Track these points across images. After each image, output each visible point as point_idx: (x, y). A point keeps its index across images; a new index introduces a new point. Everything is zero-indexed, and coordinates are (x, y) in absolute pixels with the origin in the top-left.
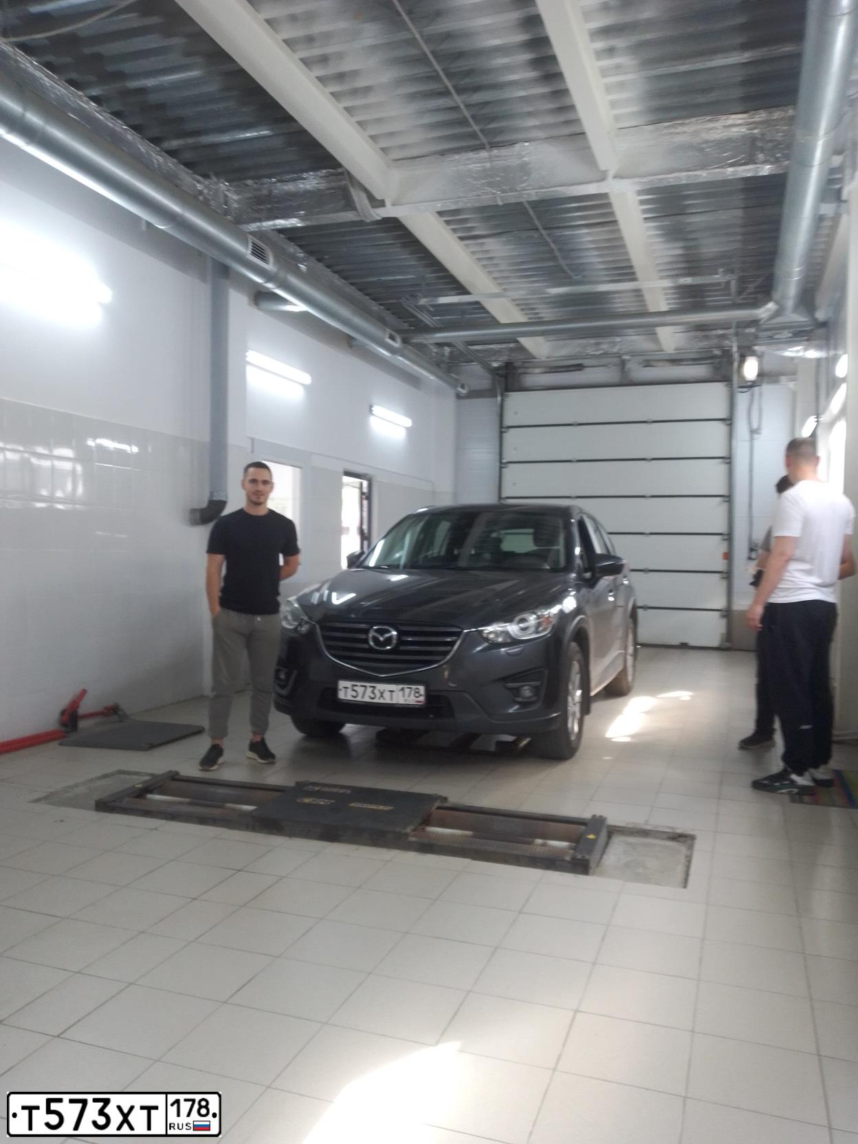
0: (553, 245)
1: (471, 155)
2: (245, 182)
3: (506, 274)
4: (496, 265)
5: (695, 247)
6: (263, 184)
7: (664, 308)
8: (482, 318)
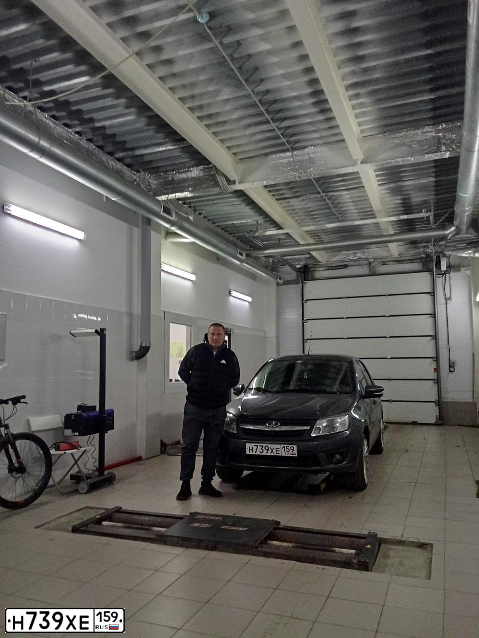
0: (328, 201)
1: (282, 155)
2: (159, 174)
3: (302, 218)
4: (297, 213)
5: (409, 199)
6: (168, 175)
7: (392, 232)
8: (290, 242)
